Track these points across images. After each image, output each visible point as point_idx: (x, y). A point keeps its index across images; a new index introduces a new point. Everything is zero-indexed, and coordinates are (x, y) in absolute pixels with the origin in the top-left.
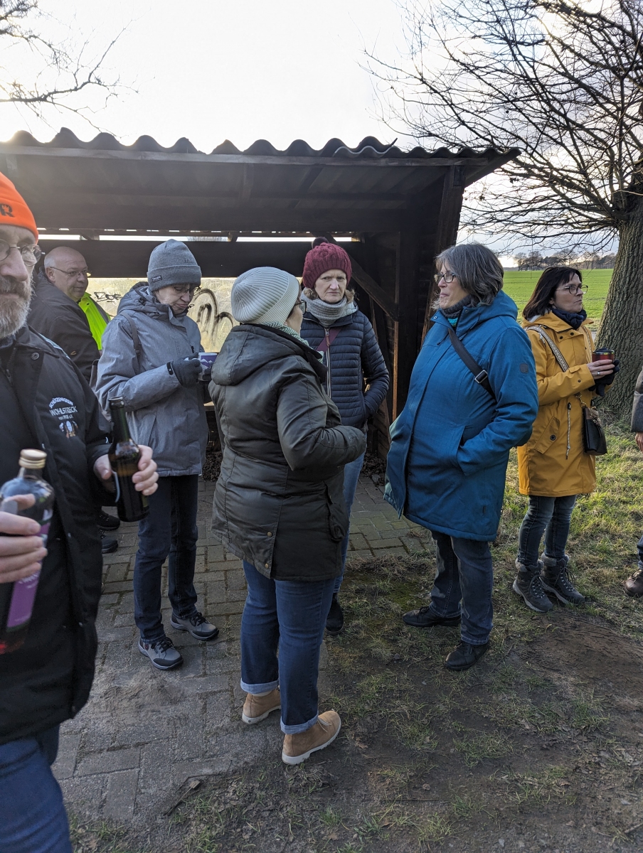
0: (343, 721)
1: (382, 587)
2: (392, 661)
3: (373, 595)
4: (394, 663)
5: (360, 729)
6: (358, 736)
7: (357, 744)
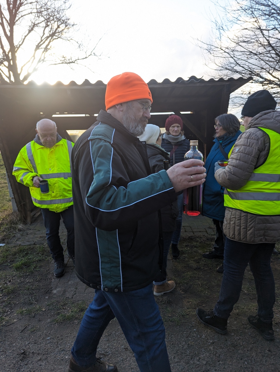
0: (176, 285)
1: (196, 245)
2: (197, 268)
3: (192, 247)
4: (198, 269)
5: (182, 287)
6: (181, 289)
7: (181, 292)
